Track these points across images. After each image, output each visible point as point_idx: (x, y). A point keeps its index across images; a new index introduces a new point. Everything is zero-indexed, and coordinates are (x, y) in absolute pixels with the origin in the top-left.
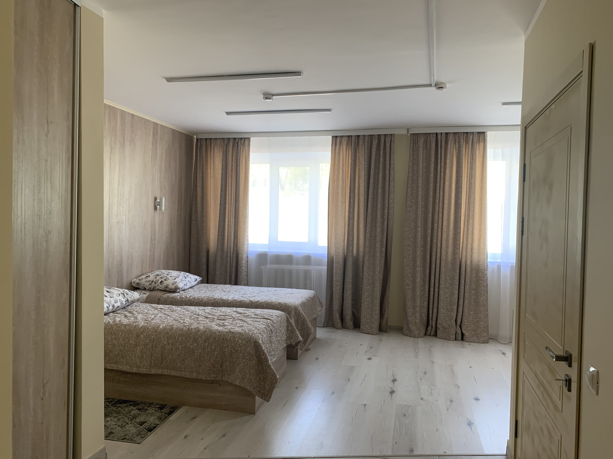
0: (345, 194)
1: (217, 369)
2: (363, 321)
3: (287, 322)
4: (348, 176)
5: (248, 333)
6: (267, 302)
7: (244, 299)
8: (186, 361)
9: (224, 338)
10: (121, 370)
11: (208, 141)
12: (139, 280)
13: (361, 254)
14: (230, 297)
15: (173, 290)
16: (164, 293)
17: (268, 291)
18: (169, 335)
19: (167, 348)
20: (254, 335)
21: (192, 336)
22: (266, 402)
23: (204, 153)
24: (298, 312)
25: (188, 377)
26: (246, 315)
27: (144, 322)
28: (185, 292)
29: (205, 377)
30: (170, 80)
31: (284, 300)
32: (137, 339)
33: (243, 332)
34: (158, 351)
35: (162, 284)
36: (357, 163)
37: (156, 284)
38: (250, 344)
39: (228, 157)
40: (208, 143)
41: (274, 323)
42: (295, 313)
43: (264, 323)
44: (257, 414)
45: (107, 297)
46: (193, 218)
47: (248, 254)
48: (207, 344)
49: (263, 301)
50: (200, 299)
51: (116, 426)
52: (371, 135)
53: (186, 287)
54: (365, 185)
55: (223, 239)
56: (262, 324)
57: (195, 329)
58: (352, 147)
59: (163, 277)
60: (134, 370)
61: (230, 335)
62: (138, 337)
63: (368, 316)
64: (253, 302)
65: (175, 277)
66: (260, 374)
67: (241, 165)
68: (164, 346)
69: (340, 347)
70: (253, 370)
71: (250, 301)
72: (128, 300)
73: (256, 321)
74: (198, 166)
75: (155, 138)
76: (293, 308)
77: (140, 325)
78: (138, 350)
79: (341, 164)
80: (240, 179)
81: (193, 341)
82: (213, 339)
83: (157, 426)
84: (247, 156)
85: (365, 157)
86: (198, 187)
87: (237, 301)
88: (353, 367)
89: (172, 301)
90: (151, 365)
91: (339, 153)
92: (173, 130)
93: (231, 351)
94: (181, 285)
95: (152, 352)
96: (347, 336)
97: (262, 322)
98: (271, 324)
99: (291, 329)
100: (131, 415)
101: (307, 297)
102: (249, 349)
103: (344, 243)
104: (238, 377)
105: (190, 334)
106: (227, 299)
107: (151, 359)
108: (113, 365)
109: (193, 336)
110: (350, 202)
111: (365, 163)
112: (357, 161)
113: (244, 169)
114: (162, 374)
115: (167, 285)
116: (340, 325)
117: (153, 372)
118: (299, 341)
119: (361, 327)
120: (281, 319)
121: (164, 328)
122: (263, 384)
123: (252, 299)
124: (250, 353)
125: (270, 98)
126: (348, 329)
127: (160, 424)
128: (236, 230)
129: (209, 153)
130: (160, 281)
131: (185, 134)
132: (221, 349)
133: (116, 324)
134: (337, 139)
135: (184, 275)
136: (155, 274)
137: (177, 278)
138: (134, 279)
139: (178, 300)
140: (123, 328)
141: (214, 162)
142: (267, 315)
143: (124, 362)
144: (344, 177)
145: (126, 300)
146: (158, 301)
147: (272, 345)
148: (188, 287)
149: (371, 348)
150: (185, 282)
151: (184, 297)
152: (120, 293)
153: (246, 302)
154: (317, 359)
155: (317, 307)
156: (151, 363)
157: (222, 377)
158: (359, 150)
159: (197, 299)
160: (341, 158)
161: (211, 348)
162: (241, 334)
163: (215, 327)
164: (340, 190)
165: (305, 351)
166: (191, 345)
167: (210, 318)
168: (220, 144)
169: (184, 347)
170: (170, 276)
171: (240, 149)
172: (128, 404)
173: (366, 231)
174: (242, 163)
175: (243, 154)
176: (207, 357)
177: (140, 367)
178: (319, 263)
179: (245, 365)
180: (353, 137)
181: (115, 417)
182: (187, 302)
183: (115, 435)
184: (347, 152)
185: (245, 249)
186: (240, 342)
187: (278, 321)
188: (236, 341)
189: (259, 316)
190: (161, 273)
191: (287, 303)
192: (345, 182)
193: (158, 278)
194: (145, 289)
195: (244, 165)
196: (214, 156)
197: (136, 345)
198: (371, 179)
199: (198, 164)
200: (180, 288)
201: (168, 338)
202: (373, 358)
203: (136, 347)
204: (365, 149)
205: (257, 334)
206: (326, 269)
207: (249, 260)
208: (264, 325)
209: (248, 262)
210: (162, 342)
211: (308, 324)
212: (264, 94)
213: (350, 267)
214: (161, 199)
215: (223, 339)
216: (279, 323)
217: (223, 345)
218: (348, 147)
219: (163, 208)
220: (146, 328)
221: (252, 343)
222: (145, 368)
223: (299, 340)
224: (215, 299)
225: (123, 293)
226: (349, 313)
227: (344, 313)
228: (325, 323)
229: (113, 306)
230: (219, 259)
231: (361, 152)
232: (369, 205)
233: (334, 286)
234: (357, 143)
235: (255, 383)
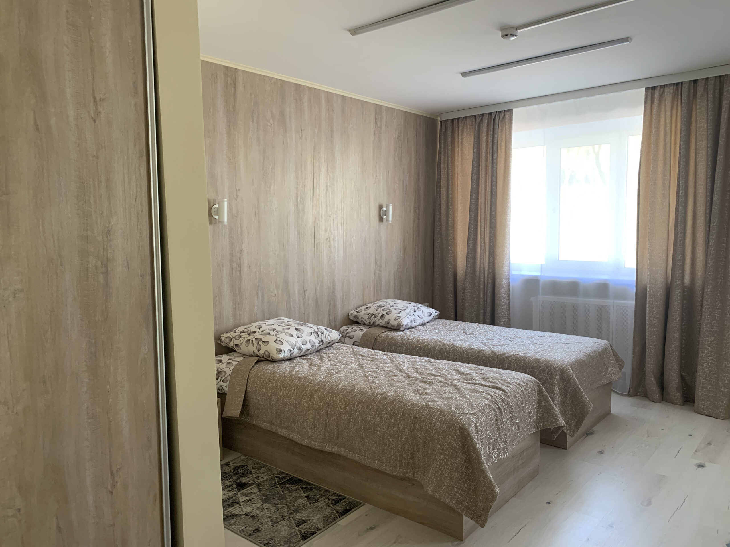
0: (668, 181)
1: (407, 461)
2: (700, 393)
3: (538, 394)
4: (675, 152)
5: (454, 412)
6: (517, 356)
7: (485, 348)
8: (367, 441)
9: (417, 415)
10: (292, 439)
11: (455, 122)
12: (357, 312)
13: (699, 283)
14: (465, 344)
15: (395, 328)
16: (383, 331)
17: (528, 337)
18: (347, 399)
19: (343, 418)
20: (461, 417)
21: (375, 405)
22: (480, 527)
23: (449, 140)
24: (565, 376)
25: (369, 465)
26: (469, 377)
27: (325, 376)
28: (411, 331)
29: (389, 470)
30: (355, 31)
31: (545, 356)
32: (311, 400)
33: (446, 409)
34: (333, 420)
35: (383, 319)
36: (693, 128)
37: (376, 318)
38: (453, 431)
39: (481, 141)
40: (455, 124)
41: (508, 396)
42: (562, 377)
43: (489, 396)
44: (466, 541)
45: (293, 336)
46: (437, 230)
47: (509, 279)
48: (393, 421)
49: (512, 353)
50: (425, 342)
51: (269, 519)
52: (720, 76)
53: (414, 324)
54: (707, 164)
55: (474, 258)
56: (484, 397)
57: (381, 394)
58: (683, 101)
59: (386, 309)
60: (306, 442)
61: (426, 412)
62: (311, 398)
63: (710, 386)
64: (496, 355)
65: (400, 310)
66: (469, 480)
67: (499, 151)
68: (340, 415)
69: (648, 436)
70: (456, 473)
71: (493, 352)
72: (322, 341)
73: (477, 391)
74: (442, 159)
75: (379, 125)
76: (557, 369)
77: (317, 380)
78: (311, 415)
79: (662, 133)
80: (498, 172)
81: (376, 412)
82: (401, 415)
83: (316, 532)
84: (508, 136)
85: (707, 116)
86: (442, 187)
87: (474, 350)
88: (664, 477)
89: (390, 342)
90: (325, 439)
91: (659, 116)
92: (405, 112)
93: (425, 437)
94: (405, 322)
95: (326, 421)
96: (668, 417)
97: (487, 393)
98: (501, 399)
99: (546, 406)
100: (293, 506)
101: (588, 352)
102: (451, 439)
103: (667, 264)
104: (432, 481)
105: (373, 402)
106: (460, 346)
107: (324, 430)
108: (284, 430)
109: (377, 405)
110: (679, 196)
111: (707, 126)
112: (694, 124)
113: (503, 157)
114: (338, 453)
115: (388, 320)
116: (657, 396)
117: (328, 448)
118: (559, 426)
119: (696, 404)
120: (526, 389)
121: (344, 389)
122: (474, 497)
123: (496, 349)
124: (452, 445)
125: (513, 33)
126: (672, 403)
127: (323, 529)
128: (492, 245)
129: (456, 140)
130: (381, 314)
131: (425, 116)
132: (411, 432)
133: (291, 376)
134: (654, 92)
135: (414, 308)
136: (376, 305)
137: (403, 311)
138: (352, 310)
139: (398, 342)
140: (297, 382)
141: (462, 150)
142: (501, 381)
143: (295, 429)
144: (668, 154)
145: (320, 341)
146: (375, 341)
147: (499, 433)
148: (417, 324)
149: (710, 444)
150: (412, 318)
151: (406, 338)
152: (313, 332)
153: (486, 352)
154: (601, 452)
155: (609, 367)
156: (325, 436)
157: (414, 474)
158: (696, 104)
159: (421, 343)
160: (662, 123)
161: (398, 427)
162: (442, 411)
163: (411, 396)
164: (660, 176)
165: (584, 435)
166: (373, 418)
167: (412, 377)
168: (471, 124)
169: (364, 420)
170: (395, 309)
171: (497, 128)
172: (299, 487)
173: (708, 243)
174: (501, 148)
175: (502, 134)
176: (392, 440)
177: (312, 439)
178: (621, 295)
179: (444, 464)
180: (685, 85)
181: (275, 504)
182: (408, 345)
183: (260, 534)
184: (674, 112)
185: (505, 273)
186: (438, 425)
187: (518, 393)
188: (433, 424)
189: (489, 381)
190: (385, 304)
191: (549, 360)
192: (668, 163)
193: (379, 310)
194: (364, 324)
195: (503, 150)
196: (462, 142)
197: (308, 408)
198: (719, 152)
199: (443, 157)
200: (403, 325)
201: (346, 404)
202: (707, 464)
203: (309, 410)
204: (708, 101)
205: (468, 416)
206: (634, 306)
207: (511, 289)
208: (487, 399)
209: (509, 291)
210: (337, 409)
211: (583, 396)
212: (502, 29)
213: (676, 303)
214: (387, 207)
215: (415, 417)
216: (520, 395)
217: (415, 425)
218: (676, 103)
219: (390, 219)
220: (323, 386)
221: (456, 430)
222: (317, 441)
223: (559, 424)
224: (444, 345)
225: (317, 331)
226: (674, 378)
227: (666, 377)
228: (631, 390)
229: (300, 349)
230: (469, 286)
231: (700, 109)
232: (715, 199)
233: (647, 334)
234: (692, 94)
235: (460, 494)
